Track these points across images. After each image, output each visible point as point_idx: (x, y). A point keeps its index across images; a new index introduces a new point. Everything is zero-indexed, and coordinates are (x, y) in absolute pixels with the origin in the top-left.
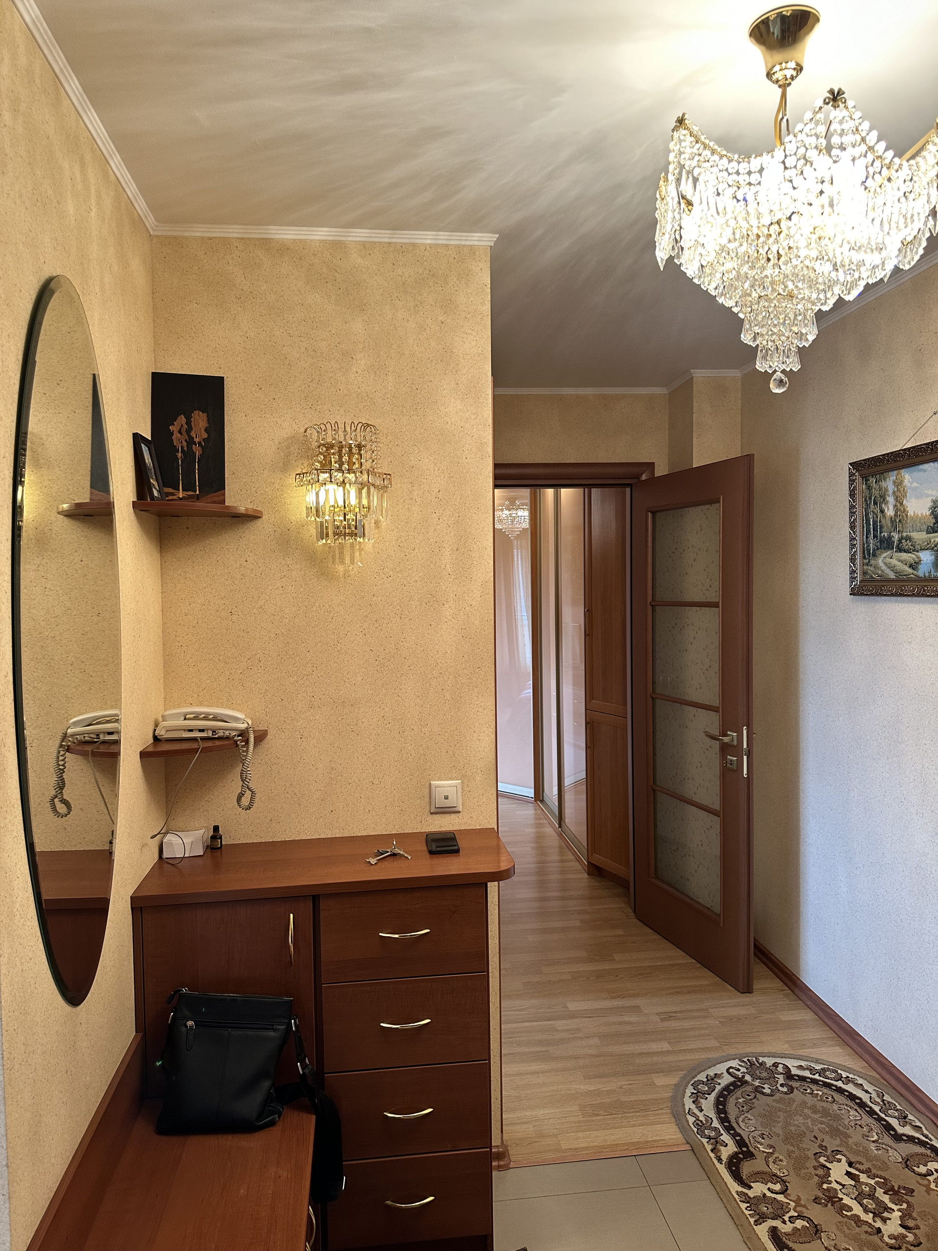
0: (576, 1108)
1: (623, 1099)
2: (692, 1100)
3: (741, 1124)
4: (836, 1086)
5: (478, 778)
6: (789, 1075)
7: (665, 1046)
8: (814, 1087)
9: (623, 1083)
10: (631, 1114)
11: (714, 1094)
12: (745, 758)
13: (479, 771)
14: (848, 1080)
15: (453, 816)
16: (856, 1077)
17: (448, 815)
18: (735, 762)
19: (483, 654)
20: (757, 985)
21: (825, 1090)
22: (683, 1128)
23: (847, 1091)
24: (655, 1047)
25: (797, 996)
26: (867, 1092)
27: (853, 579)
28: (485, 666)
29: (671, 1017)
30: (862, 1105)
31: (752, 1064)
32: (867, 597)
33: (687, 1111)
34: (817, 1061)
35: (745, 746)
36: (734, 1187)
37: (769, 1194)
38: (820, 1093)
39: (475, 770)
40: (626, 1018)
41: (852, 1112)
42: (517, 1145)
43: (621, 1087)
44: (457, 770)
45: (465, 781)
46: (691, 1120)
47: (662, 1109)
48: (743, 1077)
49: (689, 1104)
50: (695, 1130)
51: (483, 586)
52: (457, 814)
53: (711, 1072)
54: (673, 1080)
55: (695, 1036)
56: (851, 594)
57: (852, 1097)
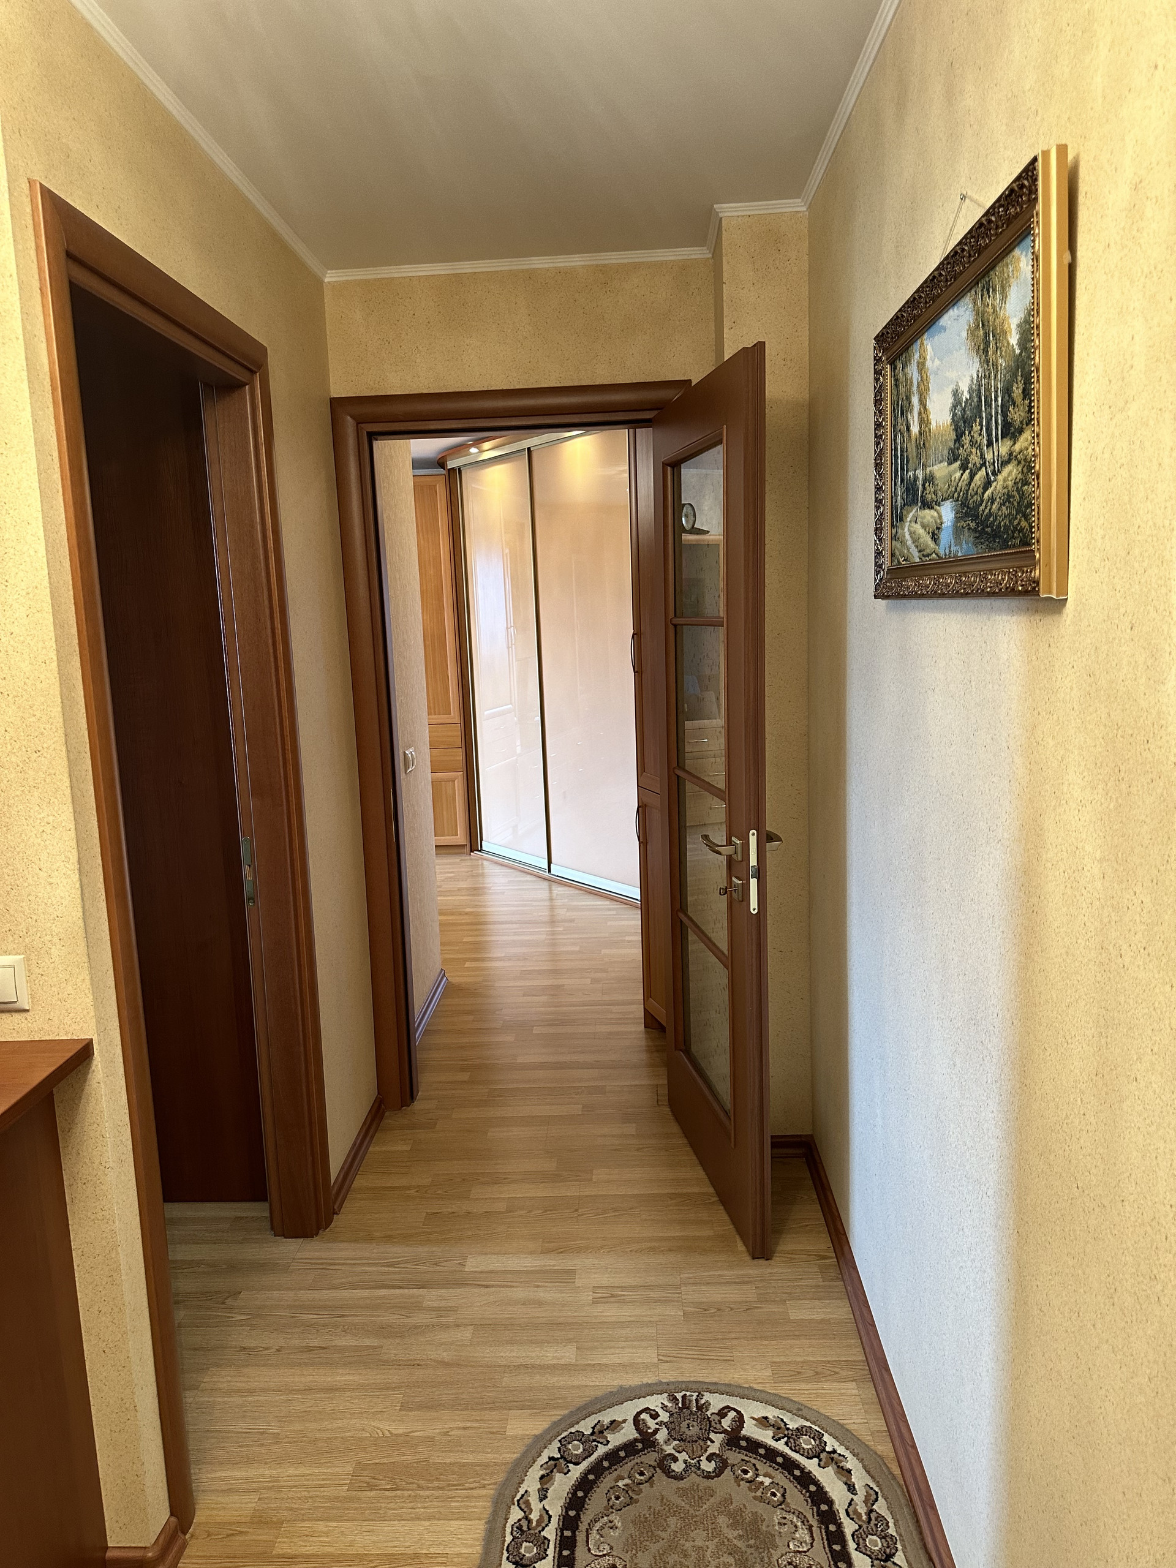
0: (349, 1469)
1: (434, 1459)
2: (542, 1473)
3: (594, 1536)
4: (802, 1470)
5: (54, 952)
6: (734, 1439)
7: (568, 1354)
8: (763, 1467)
9: (456, 1425)
11: (585, 1465)
12: (753, 882)
13: (55, 940)
14: (831, 1459)
15: (16, 1016)
16: (847, 1454)
17: (8, 1015)
18: (740, 888)
19: (42, 726)
21: (781, 1477)
22: (491, 1533)
23: (816, 1483)
24: (552, 1354)
25: (840, 1269)
26: (851, 1488)
29: (613, 1296)
30: (828, 1517)
31: (686, 1404)
33: (518, 1498)
34: (798, 1411)
35: (753, 861)
38: (767, 1481)
39: (49, 938)
40: (542, 1294)
41: (802, 1533)
44: (16, 936)
45: (33, 957)
46: (515, 1515)
48: (656, 1431)
49: (531, 1481)
50: (508, 1542)
52: (24, 1015)
53: (606, 1418)
54: (536, 1426)
56: (876, 597)
57: (819, 1497)
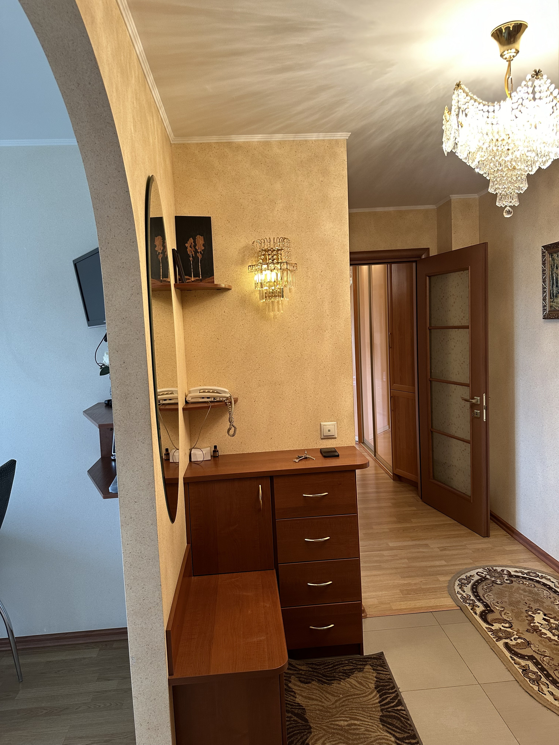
0: (398, 591)
1: (423, 587)
2: (459, 587)
3: (486, 598)
4: (536, 580)
5: (345, 421)
6: (510, 575)
7: (443, 563)
8: (524, 580)
9: (422, 580)
10: (428, 594)
11: (470, 584)
12: (484, 410)
13: (345, 417)
14: (542, 577)
15: (333, 440)
16: (546, 575)
17: (330, 440)
18: (479, 413)
19: (346, 357)
20: (492, 533)
21: (530, 582)
22: (455, 599)
23: (542, 582)
24: (437, 563)
25: (514, 538)
26: (553, 582)
27: (544, 310)
28: (347, 363)
29: (445, 549)
30: (550, 588)
31: (490, 570)
32: (552, 320)
33: (457, 592)
34: (525, 569)
35: (484, 404)
36: (484, 625)
37: (502, 628)
38: (528, 583)
39: (343, 417)
40: (421, 550)
41: (545, 592)
42: (370, 607)
43: (421, 582)
44: (334, 417)
45: (339, 422)
46: (459, 596)
47: (444, 591)
48: (486, 576)
49: (457, 589)
50: (462, 601)
51: (346, 321)
52: (335, 439)
53: (468, 574)
54: (448, 578)
55: (459, 558)
56: (543, 319)
57: (545, 585)
